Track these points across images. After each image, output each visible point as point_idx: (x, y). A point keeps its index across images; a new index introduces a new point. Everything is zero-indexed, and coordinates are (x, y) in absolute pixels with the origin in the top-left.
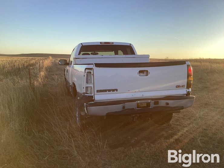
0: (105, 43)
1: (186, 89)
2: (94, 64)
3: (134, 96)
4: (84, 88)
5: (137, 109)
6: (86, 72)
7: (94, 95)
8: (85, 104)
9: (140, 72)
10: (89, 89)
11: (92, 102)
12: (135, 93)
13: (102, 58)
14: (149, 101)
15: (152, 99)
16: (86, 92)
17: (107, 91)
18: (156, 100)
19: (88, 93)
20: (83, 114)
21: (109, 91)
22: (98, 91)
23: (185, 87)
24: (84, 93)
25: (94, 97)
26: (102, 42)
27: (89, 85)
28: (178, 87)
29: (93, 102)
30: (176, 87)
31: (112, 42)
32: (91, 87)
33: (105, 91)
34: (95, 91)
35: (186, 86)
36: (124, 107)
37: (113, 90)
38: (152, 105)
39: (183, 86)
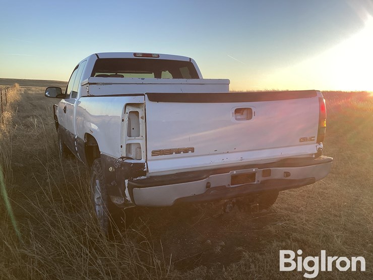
0: (144, 55)
2: (146, 95)
3: (225, 160)
4: (121, 146)
5: (231, 186)
6: (128, 111)
7: (146, 162)
8: (126, 181)
9: (238, 111)
10: (133, 148)
11: (143, 177)
12: (228, 154)
13: (142, 84)
14: (254, 170)
15: (260, 166)
16: (127, 154)
17: (174, 153)
18: (266, 168)
19: (131, 156)
20: (117, 201)
21: (178, 151)
22: (155, 153)
23: (314, 140)
24: (122, 158)
25: (146, 167)
26: (138, 54)
27: (134, 141)
28: (303, 140)
29: (145, 175)
30: (300, 141)
31: (156, 54)
32: (139, 144)
33: (170, 152)
34: (149, 154)
35: (316, 139)
36: (208, 186)
37: (186, 151)
38: (259, 178)
39: (312, 139)
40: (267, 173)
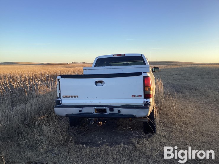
1: (144, 99)
3: (92, 102)
5: (95, 113)
11: (60, 105)
12: (93, 100)
14: (105, 108)
15: (108, 106)
18: (112, 108)
21: (72, 97)
23: (141, 97)
25: (61, 101)
28: (134, 96)
30: (132, 97)
33: (69, 97)
35: (143, 96)
36: (80, 111)
37: (75, 97)
38: (108, 112)
39: (140, 96)
40: (112, 110)
